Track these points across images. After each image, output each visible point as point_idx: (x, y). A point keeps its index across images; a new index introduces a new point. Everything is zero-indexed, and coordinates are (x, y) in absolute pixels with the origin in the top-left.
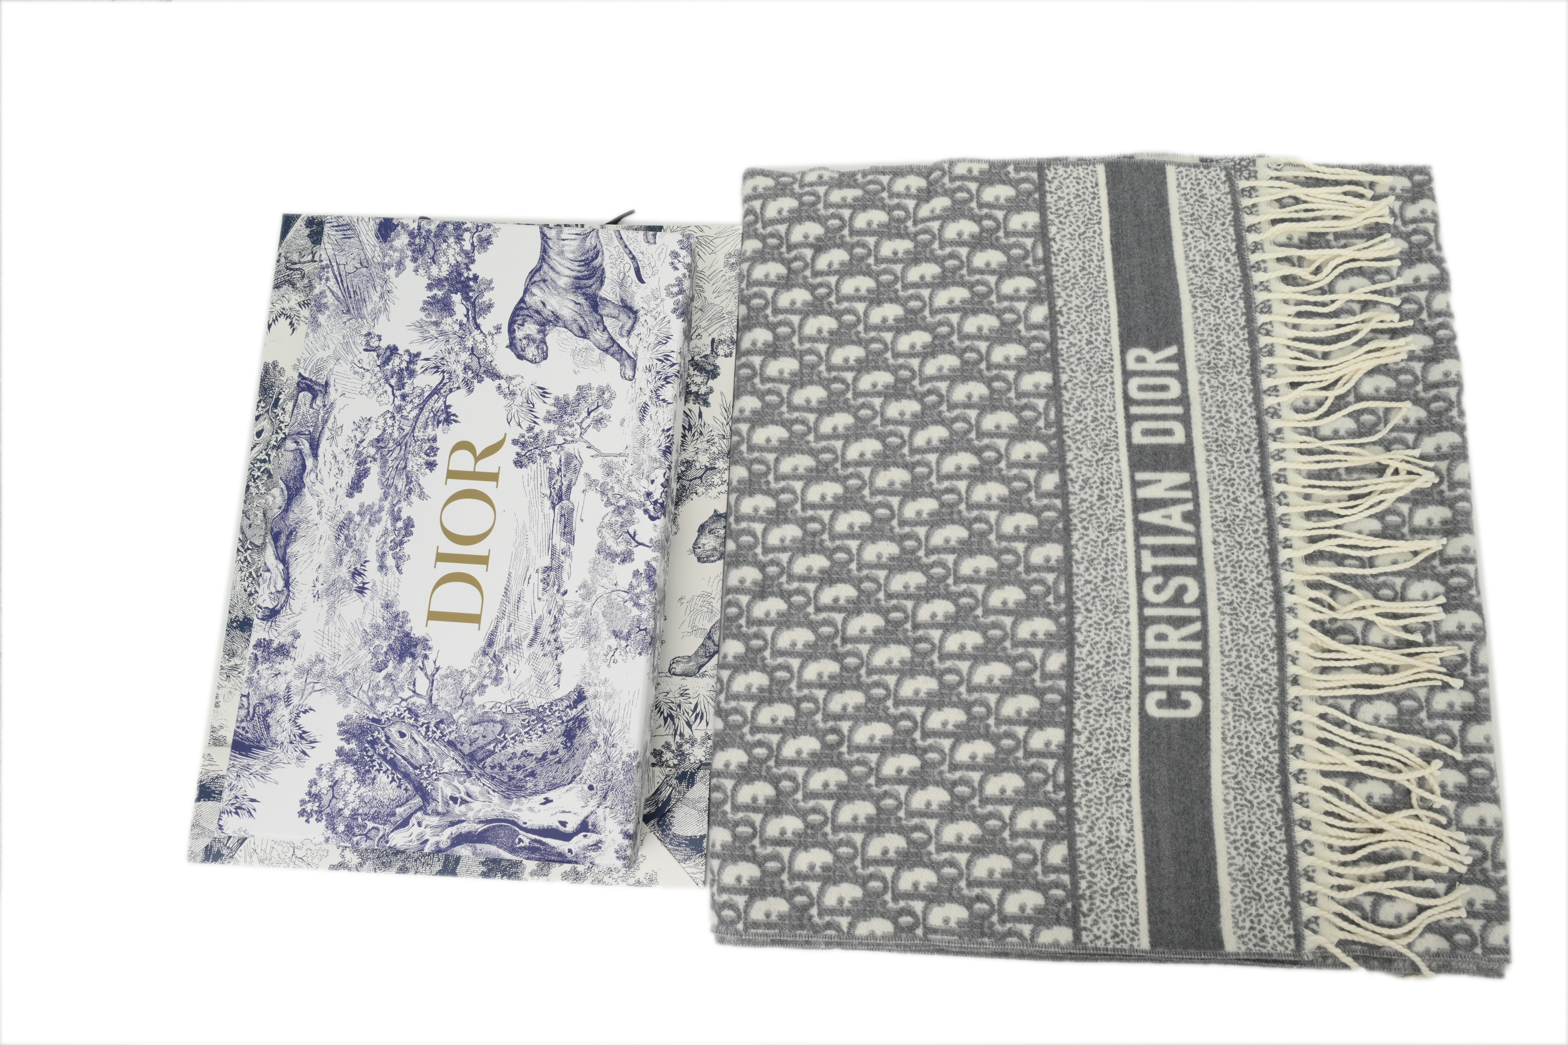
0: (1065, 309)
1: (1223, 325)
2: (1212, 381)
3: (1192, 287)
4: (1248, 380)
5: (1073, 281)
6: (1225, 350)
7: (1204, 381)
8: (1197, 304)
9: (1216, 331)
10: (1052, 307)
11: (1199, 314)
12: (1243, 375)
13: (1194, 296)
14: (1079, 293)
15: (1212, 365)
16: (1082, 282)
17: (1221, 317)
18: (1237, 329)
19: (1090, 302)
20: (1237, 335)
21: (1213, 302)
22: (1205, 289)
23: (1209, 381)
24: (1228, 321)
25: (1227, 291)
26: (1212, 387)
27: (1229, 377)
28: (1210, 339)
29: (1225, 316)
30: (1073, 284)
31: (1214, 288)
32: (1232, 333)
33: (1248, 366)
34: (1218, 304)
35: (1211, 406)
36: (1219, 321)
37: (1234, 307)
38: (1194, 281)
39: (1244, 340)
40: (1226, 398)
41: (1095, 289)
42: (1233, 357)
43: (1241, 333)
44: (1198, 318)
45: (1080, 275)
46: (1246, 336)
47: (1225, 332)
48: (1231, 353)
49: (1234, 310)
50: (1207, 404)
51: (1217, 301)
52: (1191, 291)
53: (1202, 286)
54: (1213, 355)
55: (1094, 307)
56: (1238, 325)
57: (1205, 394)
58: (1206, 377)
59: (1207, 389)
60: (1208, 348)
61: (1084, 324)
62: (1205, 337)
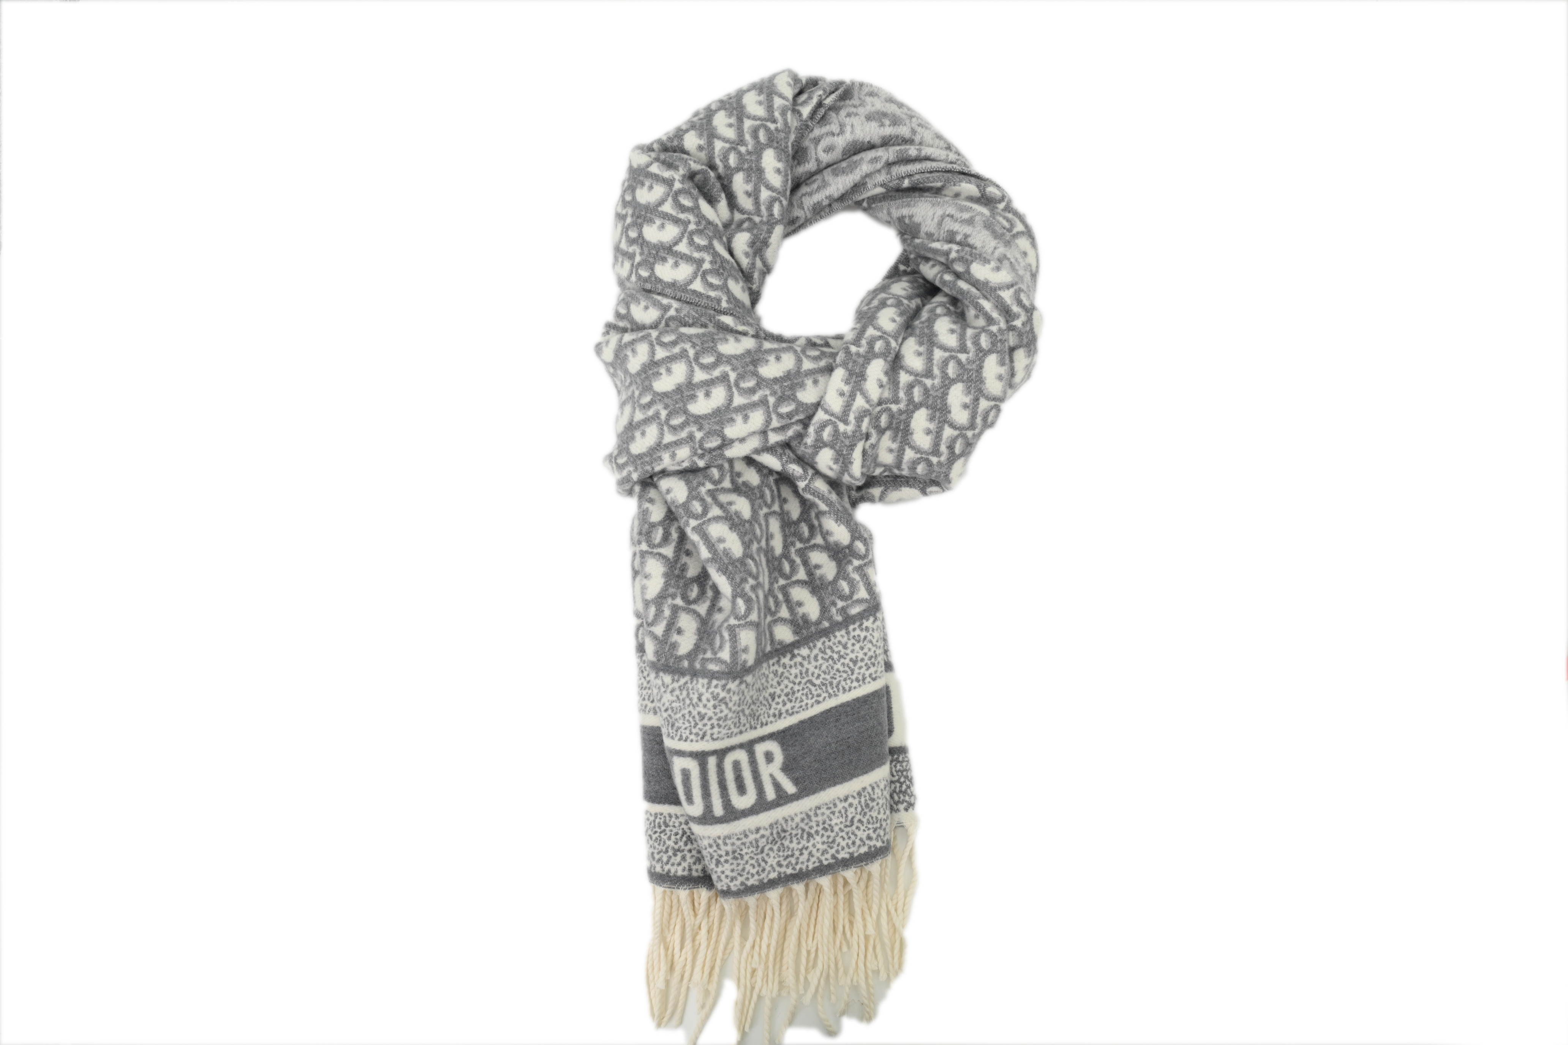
0: (799, 659)
1: (833, 835)
2: (764, 840)
3: (869, 789)
4: (774, 876)
5: (836, 656)
6: (804, 842)
7: (762, 832)
8: (850, 800)
9: (824, 829)
10: (795, 645)
11: (840, 806)
12: (778, 869)
13: (859, 794)
14: (824, 667)
15: (783, 835)
16: (838, 666)
17: (841, 830)
18: (833, 851)
19: (818, 682)
20: (824, 852)
21: (858, 817)
22: (870, 804)
23: (763, 836)
24: (839, 840)
25: (875, 830)
26: (757, 841)
27: (772, 854)
28: (814, 824)
29: (844, 834)
30: (831, 658)
31: (874, 814)
32: (825, 847)
33: (790, 872)
34: (856, 824)
35: (733, 844)
36: (836, 829)
37: (858, 842)
38: (877, 790)
39: (820, 862)
40: (746, 858)
41: (835, 682)
42: (797, 853)
43: (828, 856)
44: (835, 805)
45: (847, 662)
46: (825, 863)
47: (825, 839)
48: (801, 850)
49: (854, 843)
50: (734, 840)
51: (860, 821)
52: (864, 789)
53: (873, 800)
54: (794, 832)
55: (813, 689)
56: (838, 852)
57: (746, 836)
58: (767, 833)
59: (752, 837)
60: (802, 825)
61: (791, 685)
62: (814, 819)
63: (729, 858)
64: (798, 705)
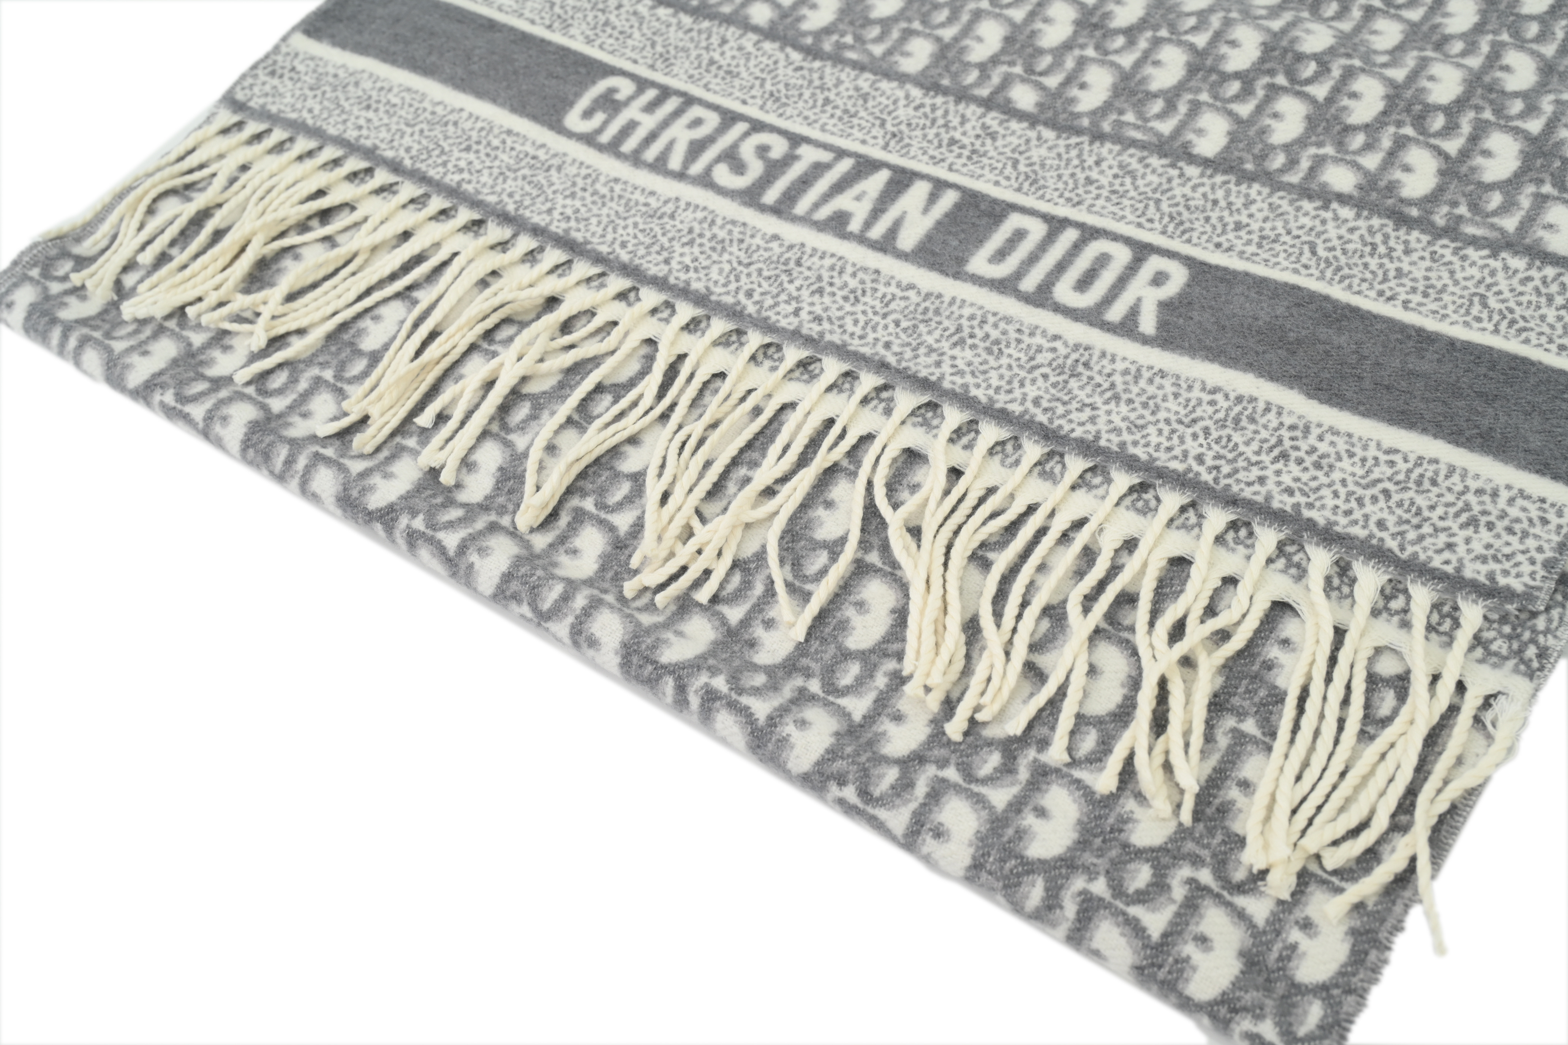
0: (1328, 215)
1: (1150, 418)
2: (1050, 356)
3: (1261, 406)
4: (1016, 408)
5: (1382, 249)
6: (1098, 400)
7: (1058, 344)
8: (1219, 397)
9: (1145, 405)
11: (1196, 393)
12: (1029, 405)
13: (1239, 399)
14: (1350, 247)
15: (1080, 369)
16: (1373, 263)
17: (1167, 421)
19: (1321, 252)
20: (1117, 431)
21: (1208, 423)
22: (1244, 422)
23: (1054, 350)
24: (1151, 430)
25: (1218, 457)
26: (1039, 350)
27: (1040, 382)
28: (1135, 390)
29: (1166, 430)
30: (1374, 246)
31: (1237, 438)
32: (1123, 425)
33: (1042, 418)
34: (1197, 428)
35: (1004, 333)
36: (1162, 415)
37: (1177, 451)
38: (1272, 416)
39: (1097, 437)
40: (1004, 361)
41: (1346, 271)
42: (1075, 405)
43: (1115, 439)
44: (1190, 388)
45: (1391, 266)
46: (1103, 443)
47: (1133, 416)
48: (1085, 405)
49: (1169, 449)
50: (1011, 328)
51: (1207, 430)
52: (1253, 400)
53: (1252, 420)
54: (1098, 379)
55: (1307, 254)
56: (1135, 443)
57: (1032, 334)
58: (1062, 350)
59: (1038, 340)
60: (1118, 379)
61: (1281, 230)
62: (1142, 383)
63: (982, 345)
64: (1266, 256)
